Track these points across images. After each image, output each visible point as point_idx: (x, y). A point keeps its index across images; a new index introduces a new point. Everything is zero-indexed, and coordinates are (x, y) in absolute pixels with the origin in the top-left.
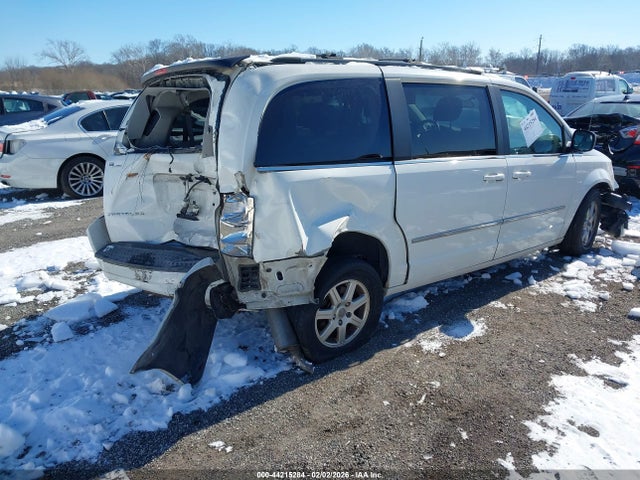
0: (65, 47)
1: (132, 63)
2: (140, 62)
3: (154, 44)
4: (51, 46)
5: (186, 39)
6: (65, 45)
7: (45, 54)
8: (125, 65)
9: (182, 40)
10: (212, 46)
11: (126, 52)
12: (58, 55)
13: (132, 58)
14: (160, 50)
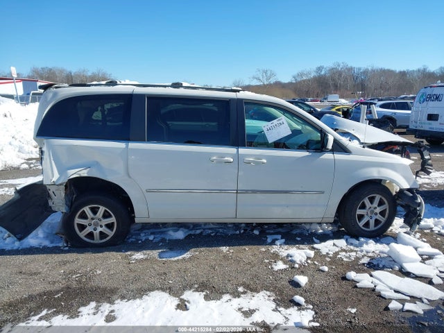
0: (266, 73)
1: (304, 81)
2: (309, 80)
3: (319, 69)
4: (258, 73)
5: (342, 64)
6: (266, 72)
7: (254, 78)
8: (300, 82)
9: (339, 65)
10: (360, 69)
11: (301, 75)
12: (261, 78)
13: (304, 78)
14: (323, 73)
